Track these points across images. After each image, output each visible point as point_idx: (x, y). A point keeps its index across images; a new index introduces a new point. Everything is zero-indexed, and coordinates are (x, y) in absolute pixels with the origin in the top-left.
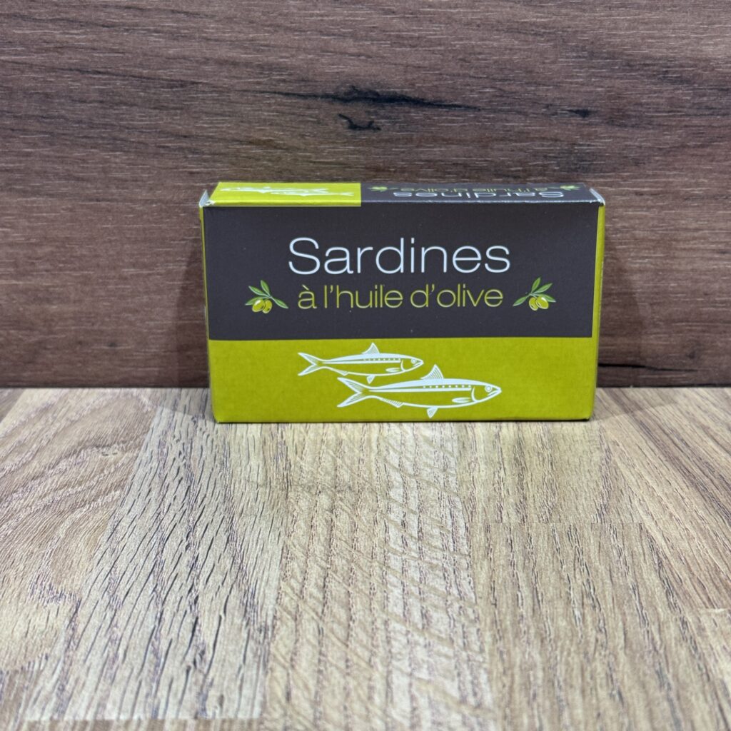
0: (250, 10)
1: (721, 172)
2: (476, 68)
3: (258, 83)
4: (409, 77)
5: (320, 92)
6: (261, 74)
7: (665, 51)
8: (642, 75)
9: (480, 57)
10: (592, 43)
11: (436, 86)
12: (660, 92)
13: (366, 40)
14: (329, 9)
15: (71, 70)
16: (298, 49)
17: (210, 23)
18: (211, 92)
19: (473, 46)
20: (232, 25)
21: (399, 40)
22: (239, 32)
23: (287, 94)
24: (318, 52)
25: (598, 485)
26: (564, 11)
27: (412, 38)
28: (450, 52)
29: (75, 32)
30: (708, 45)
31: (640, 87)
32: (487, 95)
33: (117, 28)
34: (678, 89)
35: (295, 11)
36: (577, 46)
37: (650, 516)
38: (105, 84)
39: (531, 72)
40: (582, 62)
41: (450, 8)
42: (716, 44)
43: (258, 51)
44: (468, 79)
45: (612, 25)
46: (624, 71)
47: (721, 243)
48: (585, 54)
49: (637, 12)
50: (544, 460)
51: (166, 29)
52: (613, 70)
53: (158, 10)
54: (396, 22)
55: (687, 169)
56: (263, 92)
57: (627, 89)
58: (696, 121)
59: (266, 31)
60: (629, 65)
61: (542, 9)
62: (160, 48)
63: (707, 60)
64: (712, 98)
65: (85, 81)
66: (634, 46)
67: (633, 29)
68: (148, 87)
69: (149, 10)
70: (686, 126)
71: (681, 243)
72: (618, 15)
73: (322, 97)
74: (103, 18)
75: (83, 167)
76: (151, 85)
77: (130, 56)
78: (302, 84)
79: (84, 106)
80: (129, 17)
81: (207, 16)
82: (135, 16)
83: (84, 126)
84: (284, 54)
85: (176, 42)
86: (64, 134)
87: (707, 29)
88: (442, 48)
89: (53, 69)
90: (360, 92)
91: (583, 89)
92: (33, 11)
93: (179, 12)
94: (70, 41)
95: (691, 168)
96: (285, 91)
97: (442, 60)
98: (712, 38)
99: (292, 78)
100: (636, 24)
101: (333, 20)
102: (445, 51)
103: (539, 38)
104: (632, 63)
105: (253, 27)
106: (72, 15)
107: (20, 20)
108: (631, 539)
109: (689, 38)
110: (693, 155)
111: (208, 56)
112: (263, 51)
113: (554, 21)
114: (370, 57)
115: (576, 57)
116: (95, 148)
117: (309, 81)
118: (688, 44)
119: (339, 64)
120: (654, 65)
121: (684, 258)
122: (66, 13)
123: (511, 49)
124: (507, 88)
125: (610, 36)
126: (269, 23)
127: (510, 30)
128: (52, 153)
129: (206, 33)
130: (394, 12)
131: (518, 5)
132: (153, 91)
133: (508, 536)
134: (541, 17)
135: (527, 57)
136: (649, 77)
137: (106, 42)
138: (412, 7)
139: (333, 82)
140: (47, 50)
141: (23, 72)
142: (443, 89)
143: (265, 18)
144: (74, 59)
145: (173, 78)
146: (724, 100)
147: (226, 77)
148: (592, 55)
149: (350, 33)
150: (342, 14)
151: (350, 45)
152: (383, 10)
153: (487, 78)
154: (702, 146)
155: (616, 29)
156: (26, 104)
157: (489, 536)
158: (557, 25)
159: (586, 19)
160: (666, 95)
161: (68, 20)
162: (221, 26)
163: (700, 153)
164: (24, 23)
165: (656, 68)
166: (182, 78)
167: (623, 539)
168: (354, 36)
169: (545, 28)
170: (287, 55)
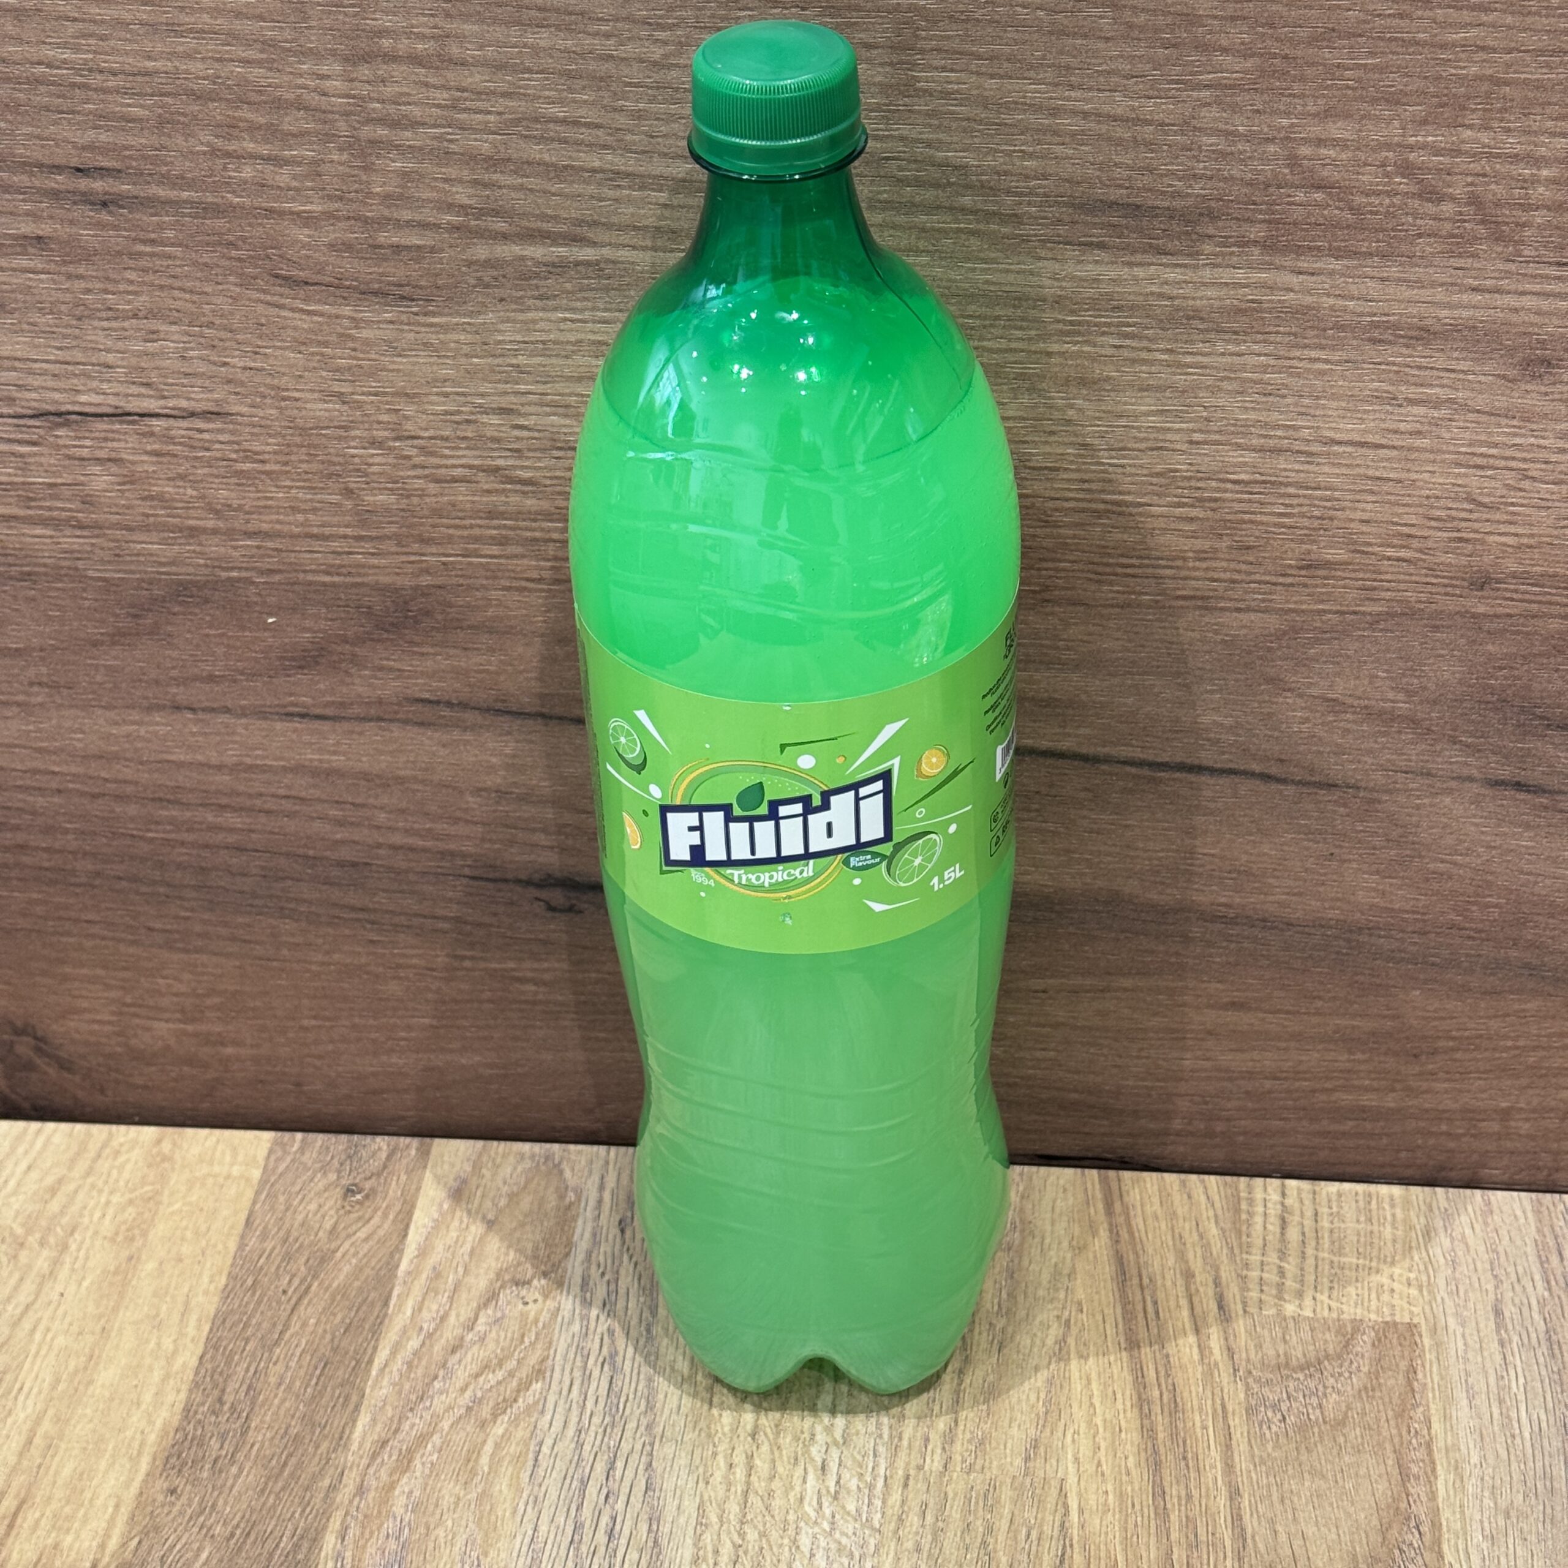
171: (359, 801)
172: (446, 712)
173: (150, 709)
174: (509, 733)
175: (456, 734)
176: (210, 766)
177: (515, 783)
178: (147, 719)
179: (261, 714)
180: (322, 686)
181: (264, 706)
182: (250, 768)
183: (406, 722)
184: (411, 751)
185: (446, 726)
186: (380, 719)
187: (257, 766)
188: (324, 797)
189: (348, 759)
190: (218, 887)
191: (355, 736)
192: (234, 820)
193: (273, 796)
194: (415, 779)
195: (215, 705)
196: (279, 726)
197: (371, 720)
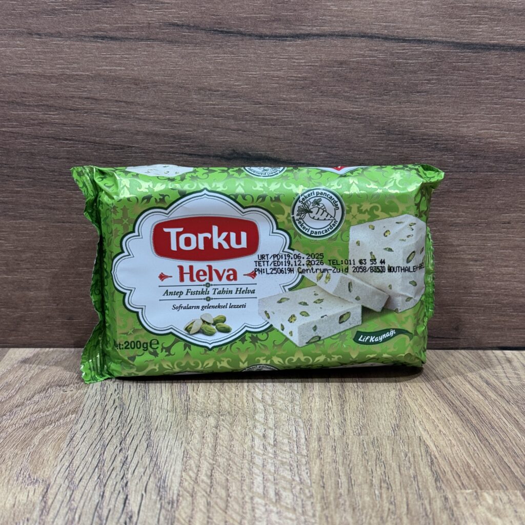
0: (167, 101)
1: (473, 209)
2: (314, 139)
3: (172, 147)
4: (270, 144)
5: (212, 153)
6: (174, 141)
7: (436, 130)
8: (421, 146)
9: (316, 132)
10: (389, 125)
11: (288, 151)
12: (433, 156)
13: (243, 121)
14: (218, 100)
15: (48, 138)
16: (199, 125)
17: (141, 109)
18: (140, 153)
19: (312, 126)
20: (156, 110)
21: (264, 121)
22: (160, 115)
23: (190, 155)
24: (211, 127)
25: (393, 412)
26: (370, 104)
27: (272, 120)
28: (297, 129)
29: (52, 113)
30: (463, 127)
31: (420, 153)
32: (321, 156)
33: (79, 111)
34: (444, 155)
35: (196, 102)
36: (379, 127)
37: (426, 432)
38: (71, 147)
39: (349, 142)
40: (383, 137)
41: (297, 101)
42: (468, 127)
43: (172, 126)
44: (308, 146)
45: (401, 114)
46: (410, 142)
47: (474, 254)
48: (385, 131)
49: (418, 105)
50: (358, 396)
51: (111, 112)
52: (403, 143)
53: (107, 100)
54: (262, 110)
55: (451, 206)
56: (175, 153)
57: (411, 155)
58: (457, 176)
59: (177, 114)
60: (413, 139)
61: (356, 103)
62: (107, 124)
63: (463, 137)
64: (466, 161)
65: (58, 145)
66: (416, 127)
67: (415, 117)
68: (100, 150)
69: (101, 100)
70: (450, 179)
71: (448, 254)
72: (406, 107)
73: (213, 157)
74: (70, 105)
75: (54, 201)
76: (101, 148)
77: (88, 129)
78: (200, 148)
79: (56, 161)
80: (88, 105)
81: (139, 104)
82: (92, 103)
83: (56, 174)
84: (188, 129)
85: (118, 121)
86: (42, 179)
87: (463, 117)
88: (292, 127)
89: (36, 137)
90: (238, 154)
91: (384, 154)
92: (24, 99)
93: (121, 102)
94: (48, 119)
95: (454, 206)
96: (190, 152)
97: (292, 134)
98: (466, 123)
99: (194, 144)
100: (417, 113)
101: (221, 108)
102: (294, 128)
103: (354, 121)
104: (414, 138)
105: (169, 112)
106: (51, 102)
107: (15, 105)
108: (414, 446)
109: (451, 122)
110: (455, 197)
111: (139, 129)
112: (175, 127)
113: (365, 111)
114: (244, 131)
115: (378, 134)
116: (63, 188)
117: (205, 146)
118: (451, 127)
119: (225, 136)
120: (429, 139)
121: (450, 264)
122: (46, 101)
123: (336, 128)
124: (334, 153)
125: (400, 120)
126: (180, 109)
127: (336, 116)
128: (34, 191)
129: (138, 115)
130: (261, 104)
131: (341, 100)
132: (102, 152)
133: (333, 444)
134: (356, 108)
135: (347, 133)
136: (426, 147)
137: (72, 120)
138: (272, 100)
139: (221, 147)
140: (33, 125)
141: (16, 139)
142: (292, 153)
143: (177, 106)
144: (51, 130)
145: (115, 143)
146: (474, 162)
147: (151, 143)
148: (389, 133)
149: (232, 116)
150: (227, 104)
151: (232, 124)
152: (254, 102)
153: (321, 146)
154: (461, 192)
155: (404, 116)
156: (17, 160)
157: (320, 444)
158: (367, 113)
159: (385, 109)
160: (437, 158)
161: (47, 106)
162: (148, 111)
163: (459, 196)
164: (18, 107)
165: (430, 141)
166: (122, 144)
167: (408, 446)
168: (234, 118)
169: (359, 115)
170: (191, 130)
171: (130, 100)
172: (186, 33)
173: (14, 35)
174: (221, 46)
175: (190, 49)
176: (45, 77)
177: (221, 83)
178: (11, 43)
179: (79, 37)
180: (116, 15)
181: (82, 31)
182: (70, 77)
183: (162, 40)
184: (163, 62)
185: (186, 43)
186: (148, 39)
187: (74, 75)
188: (109, 97)
189: (127, 69)
190: (39, 168)
191: (132, 52)
192: (54, 116)
193: (79, 98)
194: (163, 82)
195: (53, 31)
196: (89, 45)
197: (142, 40)
